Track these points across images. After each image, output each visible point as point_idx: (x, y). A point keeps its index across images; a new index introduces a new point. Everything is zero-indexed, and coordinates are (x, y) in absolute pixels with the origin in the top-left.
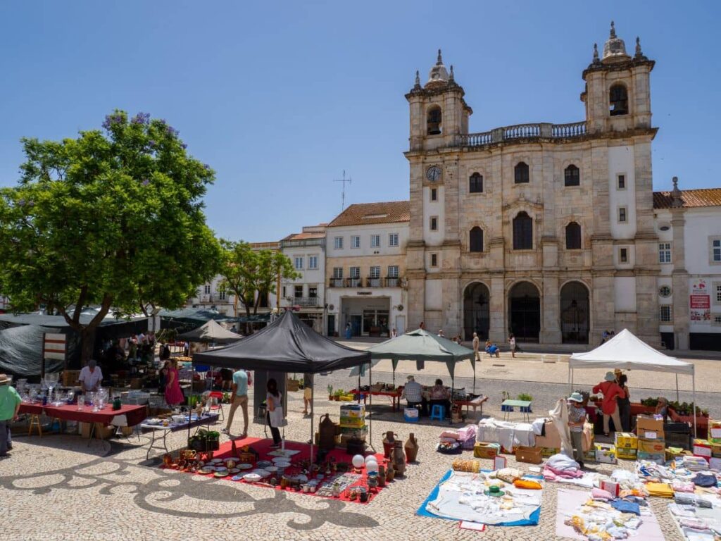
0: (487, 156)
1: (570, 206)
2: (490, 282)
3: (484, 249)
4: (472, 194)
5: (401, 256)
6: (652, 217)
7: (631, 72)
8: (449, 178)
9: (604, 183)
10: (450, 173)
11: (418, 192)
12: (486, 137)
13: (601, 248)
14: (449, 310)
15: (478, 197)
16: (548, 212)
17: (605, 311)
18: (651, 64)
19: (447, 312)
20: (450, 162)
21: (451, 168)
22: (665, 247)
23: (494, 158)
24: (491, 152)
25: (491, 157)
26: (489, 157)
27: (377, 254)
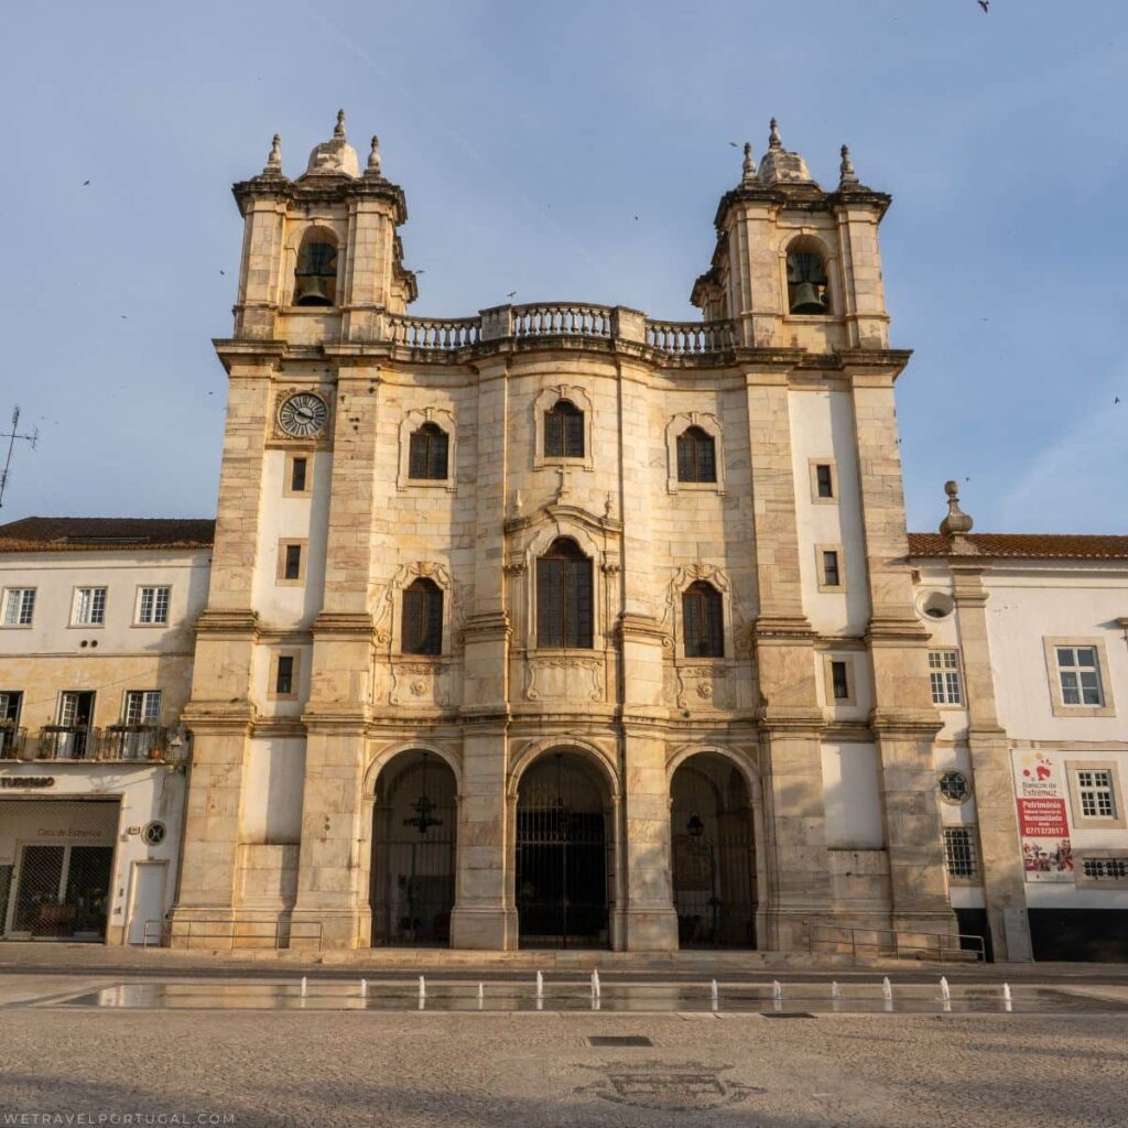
0: (464, 380)
1: (692, 538)
2: (460, 751)
3: (446, 647)
4: (415, 482)
5: (175, 659)
6: (907, 578)
7: (835, 217)
8: (351, 430)
9: (782, 479)
10: (351, 415)
11: (247, 460)
12: (463, 332)
13: (783, 656)
14: (323, 840)
15: (432, 493)
16: (636, 545)
17: (803, 843)
18: (879, 203)
19: (317, 845)
20: (357, 384)
21: (355, 400)
22: (943, 661)
23: (483, 386)
24: (476, 371)
25: (478, 383)
26: (470, 384)
27: (89, 649)
